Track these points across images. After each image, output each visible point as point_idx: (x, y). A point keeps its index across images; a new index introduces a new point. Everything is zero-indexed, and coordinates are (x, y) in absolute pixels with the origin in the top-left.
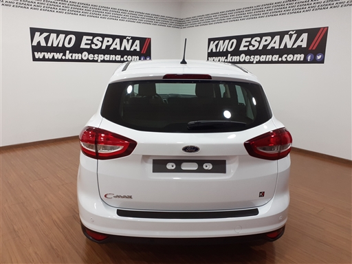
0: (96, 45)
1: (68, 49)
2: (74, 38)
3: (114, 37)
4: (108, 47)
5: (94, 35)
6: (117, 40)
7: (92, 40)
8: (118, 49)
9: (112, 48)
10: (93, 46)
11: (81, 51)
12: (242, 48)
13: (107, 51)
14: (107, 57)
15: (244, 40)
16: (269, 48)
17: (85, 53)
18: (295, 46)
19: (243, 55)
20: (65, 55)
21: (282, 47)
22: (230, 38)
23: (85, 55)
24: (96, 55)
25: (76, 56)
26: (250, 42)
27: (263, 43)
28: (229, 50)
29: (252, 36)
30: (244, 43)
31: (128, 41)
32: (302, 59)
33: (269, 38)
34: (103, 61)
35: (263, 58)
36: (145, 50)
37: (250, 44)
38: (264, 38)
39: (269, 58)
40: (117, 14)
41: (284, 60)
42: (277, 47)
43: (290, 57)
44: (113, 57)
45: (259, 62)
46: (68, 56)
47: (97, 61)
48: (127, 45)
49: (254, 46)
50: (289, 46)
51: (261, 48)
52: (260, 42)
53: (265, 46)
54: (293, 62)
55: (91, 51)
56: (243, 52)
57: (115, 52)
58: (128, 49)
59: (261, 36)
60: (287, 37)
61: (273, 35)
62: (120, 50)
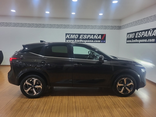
0: (85, 37)
1: (76, 39)
2: (78, 35)
3: (91, 35)
4: (89, 38)
5: (84, 34)
6: (92, 36)
7: (83, 36)
8: (93, 38)
9: (90, 38)
10: (84, 38)
11: (80, 39)
12: (136, 37)
13: (89, 39)
14: (88, 41)
15: (137, 33)
16: (144, 36)
17: (81, 40)
18: (152, 36)
19: (136, 40)
20: (75, 41)
21: (148, 36)
22: (133, 33)
23: (81, 41)
24: (84, 41)
25: (78, 41)
26: (138, 34)
27: (142, 34)
28: (133, 37)
29: (139, 32)
30: (137, 35)
31: (96, 35)
32: (154, 41)
33: (144, 32)
34: (87, 42)
35: (142, 41)
36: (103, 38)
37: (139, 35)
38: (143, 32)
39: (144, 41)
40: (93, 27)
41: (149, 41)
42: (146, 36)
43: (150, 40)
44: (90, 41)
45: (141, 42)
46: (76, 41)
47: (85, 42)
48: (96, 37)
49: (139, 36)
50: (150, 36)
51: (141, 37)
52: (141, 34)
53: (143, 36)
54: (151, 42)
55: (83, 39)
56: (136, 38)
57: (91, 39)
58: (96, 38)
59: (142, 31)
60: (150, 31)
61: (145, 31)
62: (93, 39)
